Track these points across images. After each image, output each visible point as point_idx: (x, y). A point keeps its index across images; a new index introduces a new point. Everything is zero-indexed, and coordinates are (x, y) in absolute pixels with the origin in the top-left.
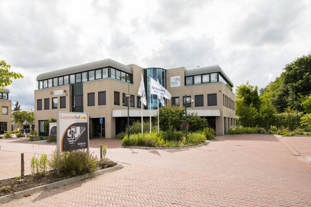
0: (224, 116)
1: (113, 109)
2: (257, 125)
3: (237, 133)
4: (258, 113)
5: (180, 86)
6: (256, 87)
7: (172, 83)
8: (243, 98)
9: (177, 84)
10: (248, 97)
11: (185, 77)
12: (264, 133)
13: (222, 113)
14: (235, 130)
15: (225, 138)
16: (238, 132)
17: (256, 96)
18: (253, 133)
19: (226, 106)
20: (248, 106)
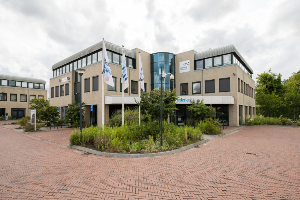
0: (239, 103)
1: (106, 95)
2: (282, 115)
3: (255, 124)
4: (282, 101)
5: (189, 71)
6: (280, 74)
7: (181, 68)
8: (265, 86)
9: (186, 69)
10: (270, 85)
11: (195, 61)
12: (290, 124)
13: (236, 100)
14: (253, 120)
15: (238, 131)
16: (257, 122)
17: (280, 84)
18: (276, 125)
19: (242, 93)
20: (270, 93)
